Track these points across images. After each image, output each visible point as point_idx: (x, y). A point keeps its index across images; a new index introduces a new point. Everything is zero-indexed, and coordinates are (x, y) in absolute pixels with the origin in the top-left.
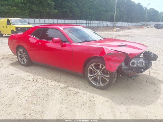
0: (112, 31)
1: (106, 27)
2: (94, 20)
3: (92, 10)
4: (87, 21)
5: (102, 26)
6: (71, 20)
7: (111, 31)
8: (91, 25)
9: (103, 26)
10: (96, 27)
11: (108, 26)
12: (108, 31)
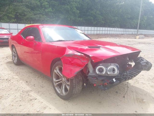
0: (135, 38)
1: (131, 34)
2: (118, 27)
3: (116, 18)
4: (111, 28)
5: (126, 33)
6: (97, 27)
7: (133, 39)
8: (115, 32)
9: (128, 33)
10: (120, 34)
11: (134, 33)
12: (130, 39)
